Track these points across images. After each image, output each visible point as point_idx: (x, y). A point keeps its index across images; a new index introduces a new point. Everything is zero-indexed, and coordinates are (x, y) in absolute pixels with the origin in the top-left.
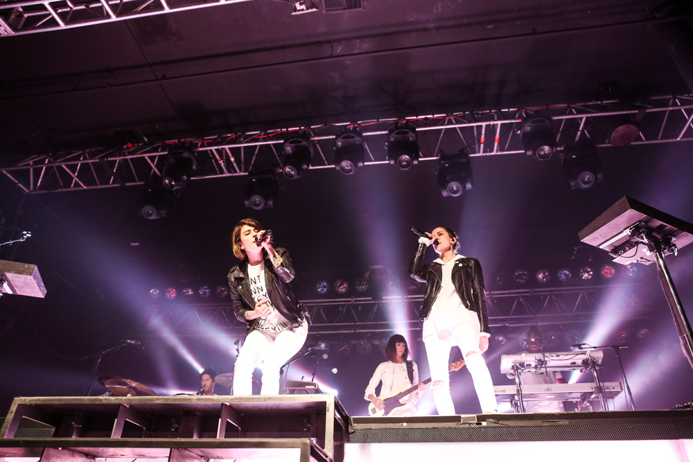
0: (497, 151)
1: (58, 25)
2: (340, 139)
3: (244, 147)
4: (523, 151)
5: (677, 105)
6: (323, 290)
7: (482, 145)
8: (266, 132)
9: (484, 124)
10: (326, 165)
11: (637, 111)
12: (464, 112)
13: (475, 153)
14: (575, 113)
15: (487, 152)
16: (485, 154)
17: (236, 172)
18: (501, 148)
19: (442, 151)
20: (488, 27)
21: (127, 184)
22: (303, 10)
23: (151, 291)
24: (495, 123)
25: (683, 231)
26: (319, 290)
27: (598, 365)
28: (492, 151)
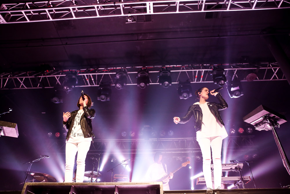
0: (202, 81)
1: (26, 20)
2: (140, 74)
3: (97, 75)
4: (213, 82)
5: (270, 67)
6: (124, 135)
7: (196, 79)
8: (107, 68)
9: (197, 70)
10: (132, 84)
11: (256, 68)
12: (189, 65)
13: (193, 82)
14: (232, 67)
15: (198, 81)
16: (197, 82)
17: (94, 85)
18: (203, 80)
19: (180, 80)
20: (201, 32)
21: (45, 88)
22: (130, 22)
23: (49, 134)
24: (202, 70)
25: (282, 118)
26: (123, 135)
27: (241, 169)
28: (200, 81)
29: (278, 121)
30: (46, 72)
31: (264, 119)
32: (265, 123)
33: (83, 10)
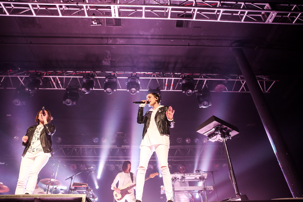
0: (172, 90)
2: (107, 79)
3: (65, 78)
4: (182, 91)
5: (239, 79)
7: (166, 87)
8: (75, 72)
9: (167, 79)
10: (100, 89)
11: (225, 80)
12: (160, 73)
13: (163, 89)
14: (203, 78)
15: (168, 90)
16: (167, 90)
17: (61, 88)
18: (174, 89)
19: (150, 88)
20: (172, 40)
21: (7, 88)
22: (96, 24)
23: (15, 138)
24: (171, 78)
25: (234, 130)
26: (94, 141)
27: (205, 179)
28: (170, 89)
29: (230, 133)
30: (10, 72)
31: (216, 130)
32: (217, 134)
33: (46, 8)
